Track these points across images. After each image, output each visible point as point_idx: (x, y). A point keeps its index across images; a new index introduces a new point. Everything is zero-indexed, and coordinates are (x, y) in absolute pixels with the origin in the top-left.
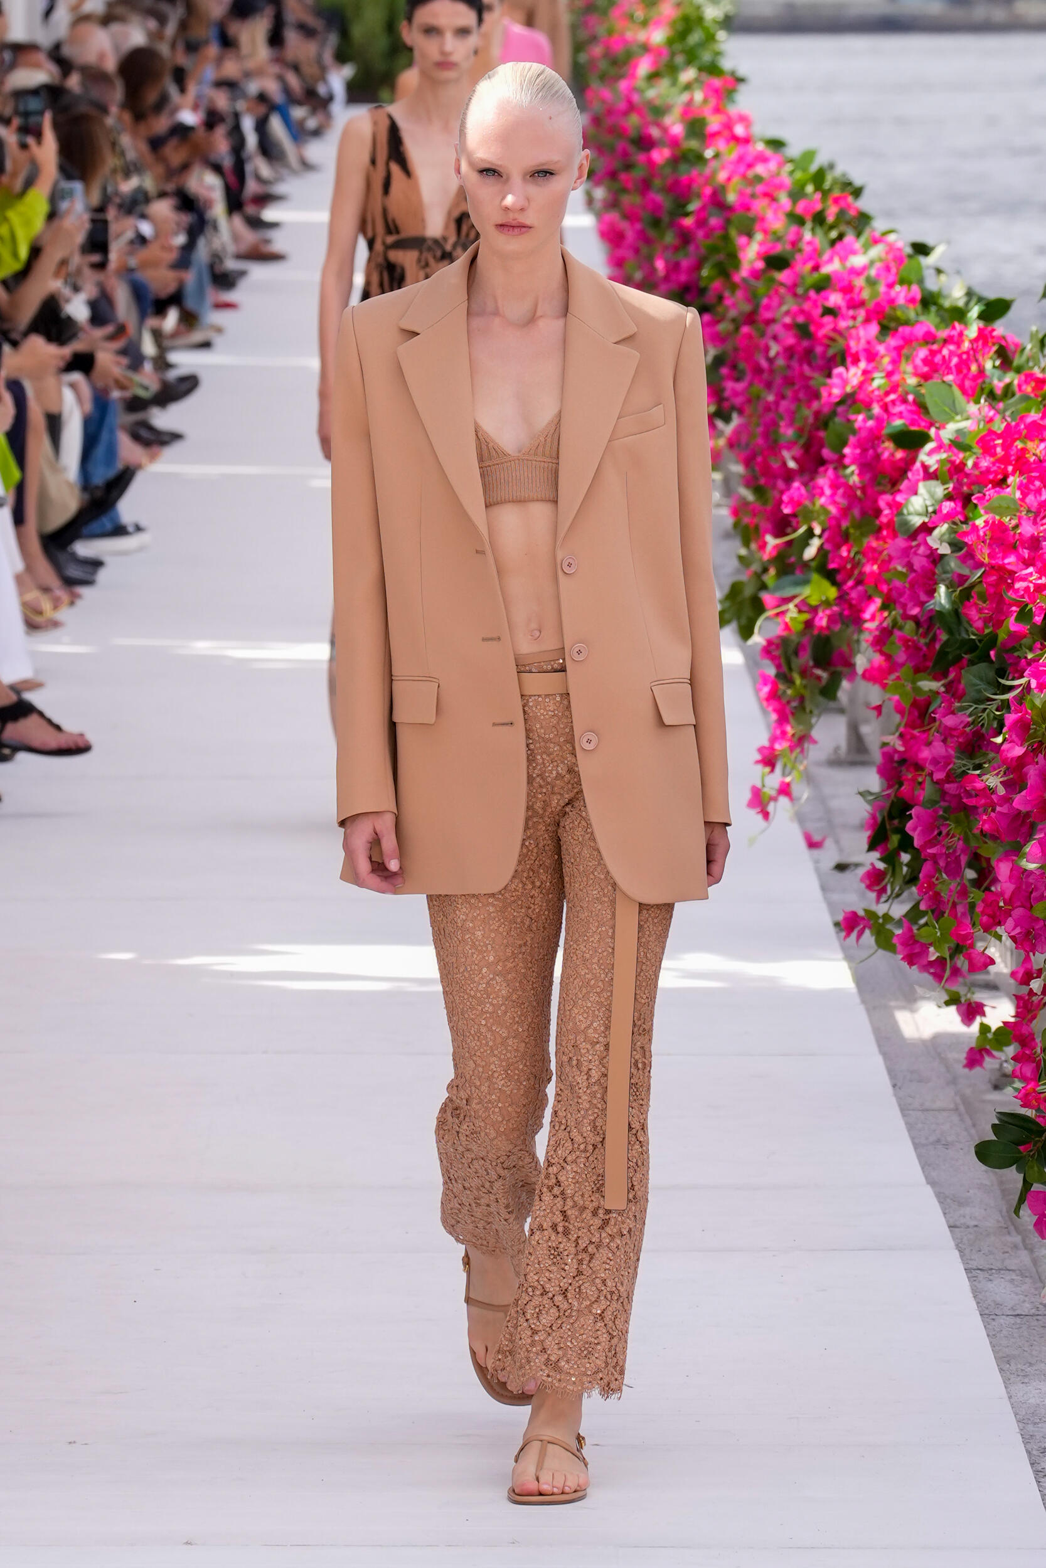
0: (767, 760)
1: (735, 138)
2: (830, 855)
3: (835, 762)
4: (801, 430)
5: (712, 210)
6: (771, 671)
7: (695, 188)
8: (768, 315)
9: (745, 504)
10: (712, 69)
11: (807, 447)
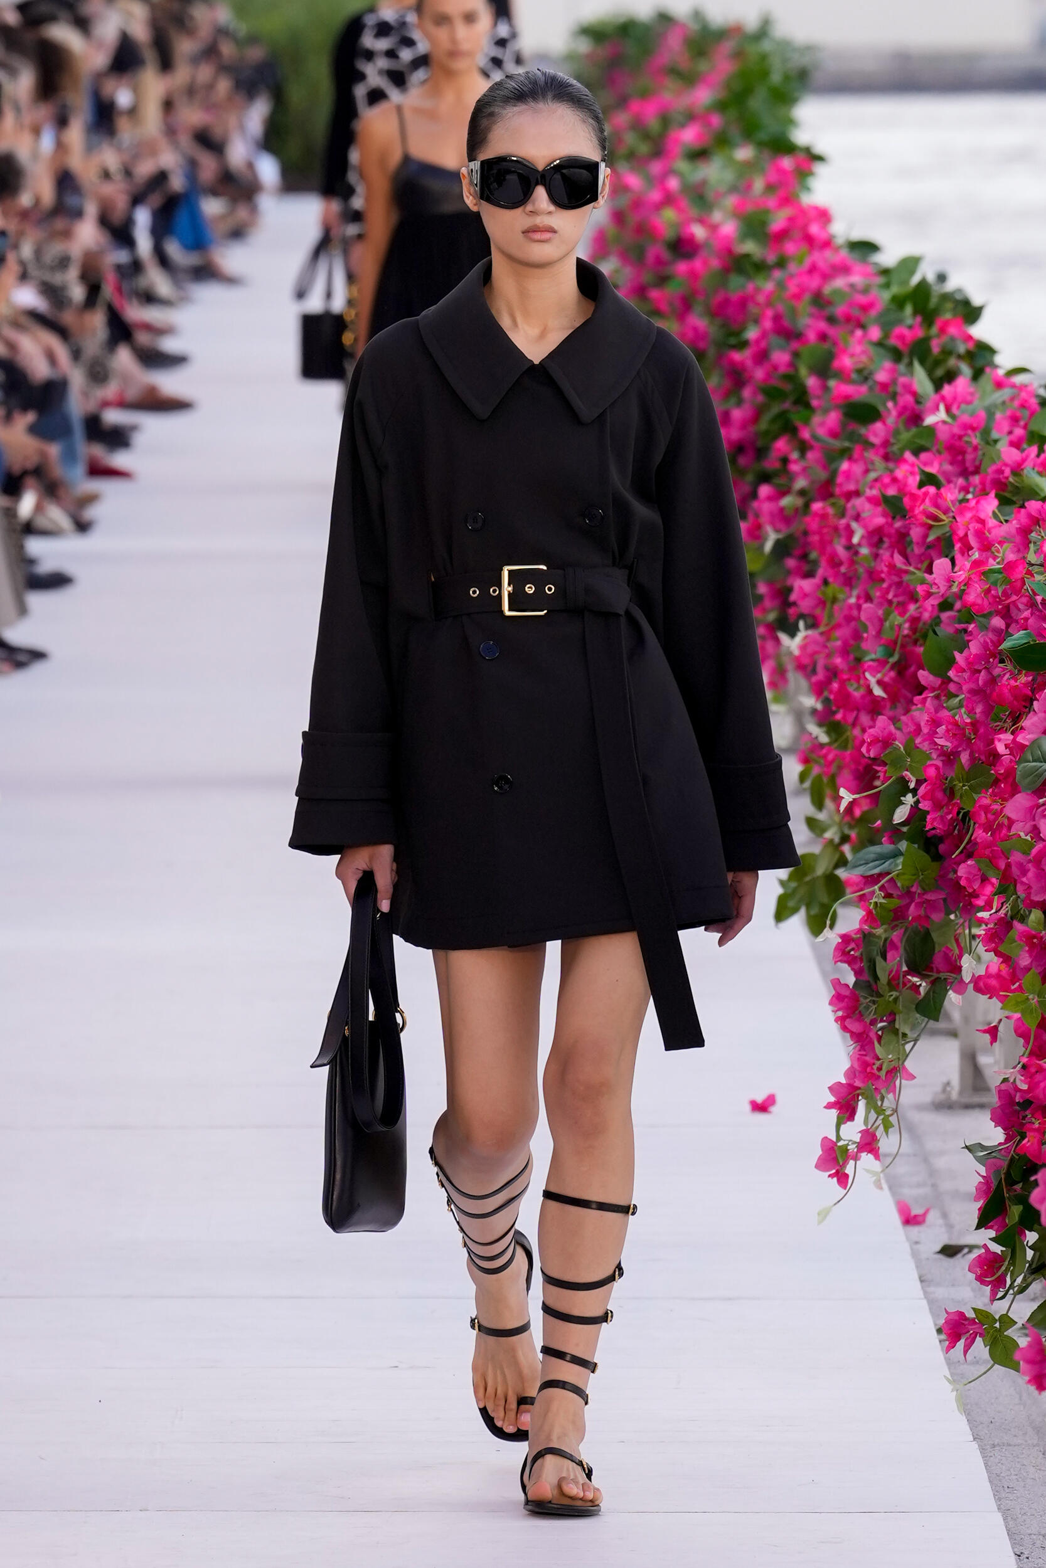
0: (844, 1102)
1: (809, 240)
2: (934, 1235)
3: (944, 1106)
4: (891, 645)
5: (775, 340)
6: (850, 979)
7: (753, 310)
8: (851, 487)
9: (817, 747)
10: (781, 145)
11: (901, 668)
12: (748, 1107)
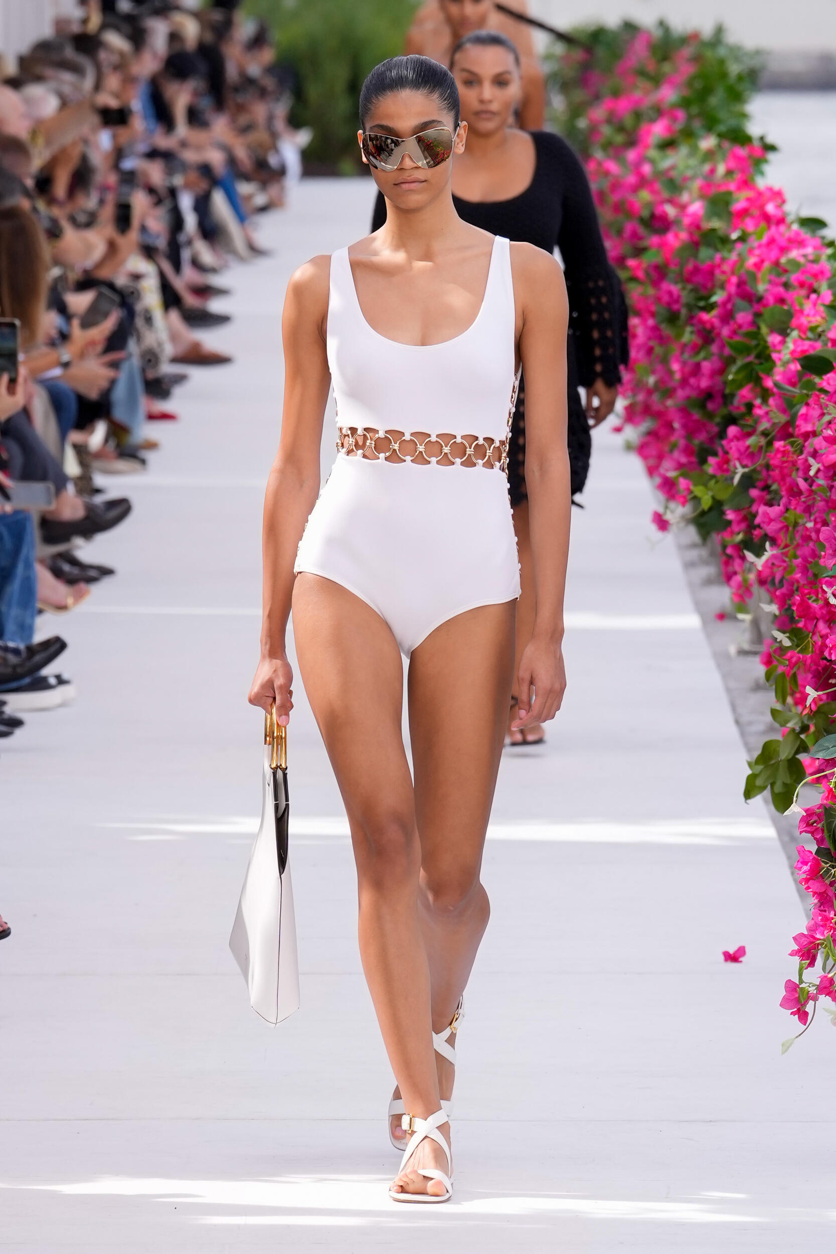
1: (767, 218)
6: (813, 847)
7: (719, 277)
8: (809, 428)
9: (781, 650)
10: (739, 137)
12: (722, 957)
